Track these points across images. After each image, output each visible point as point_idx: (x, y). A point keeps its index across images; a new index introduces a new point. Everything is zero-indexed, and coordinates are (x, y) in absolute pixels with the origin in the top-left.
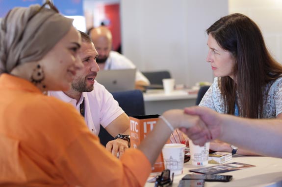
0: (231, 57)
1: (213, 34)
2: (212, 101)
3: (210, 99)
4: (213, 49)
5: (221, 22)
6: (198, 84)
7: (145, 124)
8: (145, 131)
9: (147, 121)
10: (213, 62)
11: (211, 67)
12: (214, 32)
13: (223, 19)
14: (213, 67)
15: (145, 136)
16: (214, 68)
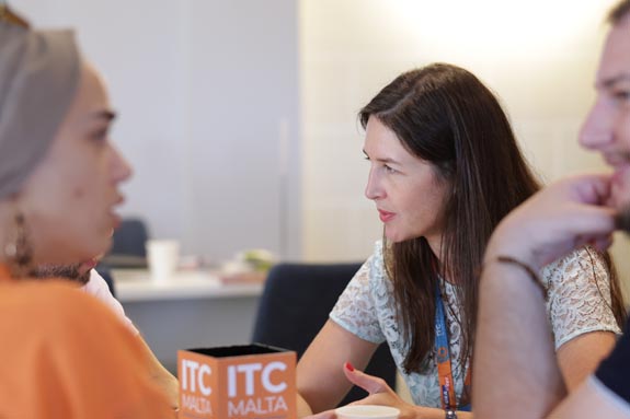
0: (437, 180)
1: (384, 120)
2: (369, 306)
3: (366, 298)
4: (385, 163)
5: (404, 86)
6: (241, 256)
7: (231, 371)
8: (232, 392)
9: (236, 364)
10: (385, 196)
11: (379, 213)
12: (385, 113)
13: (408, 79)
14: (383, 213)
15: (231, 405)
16: (386, 216)
